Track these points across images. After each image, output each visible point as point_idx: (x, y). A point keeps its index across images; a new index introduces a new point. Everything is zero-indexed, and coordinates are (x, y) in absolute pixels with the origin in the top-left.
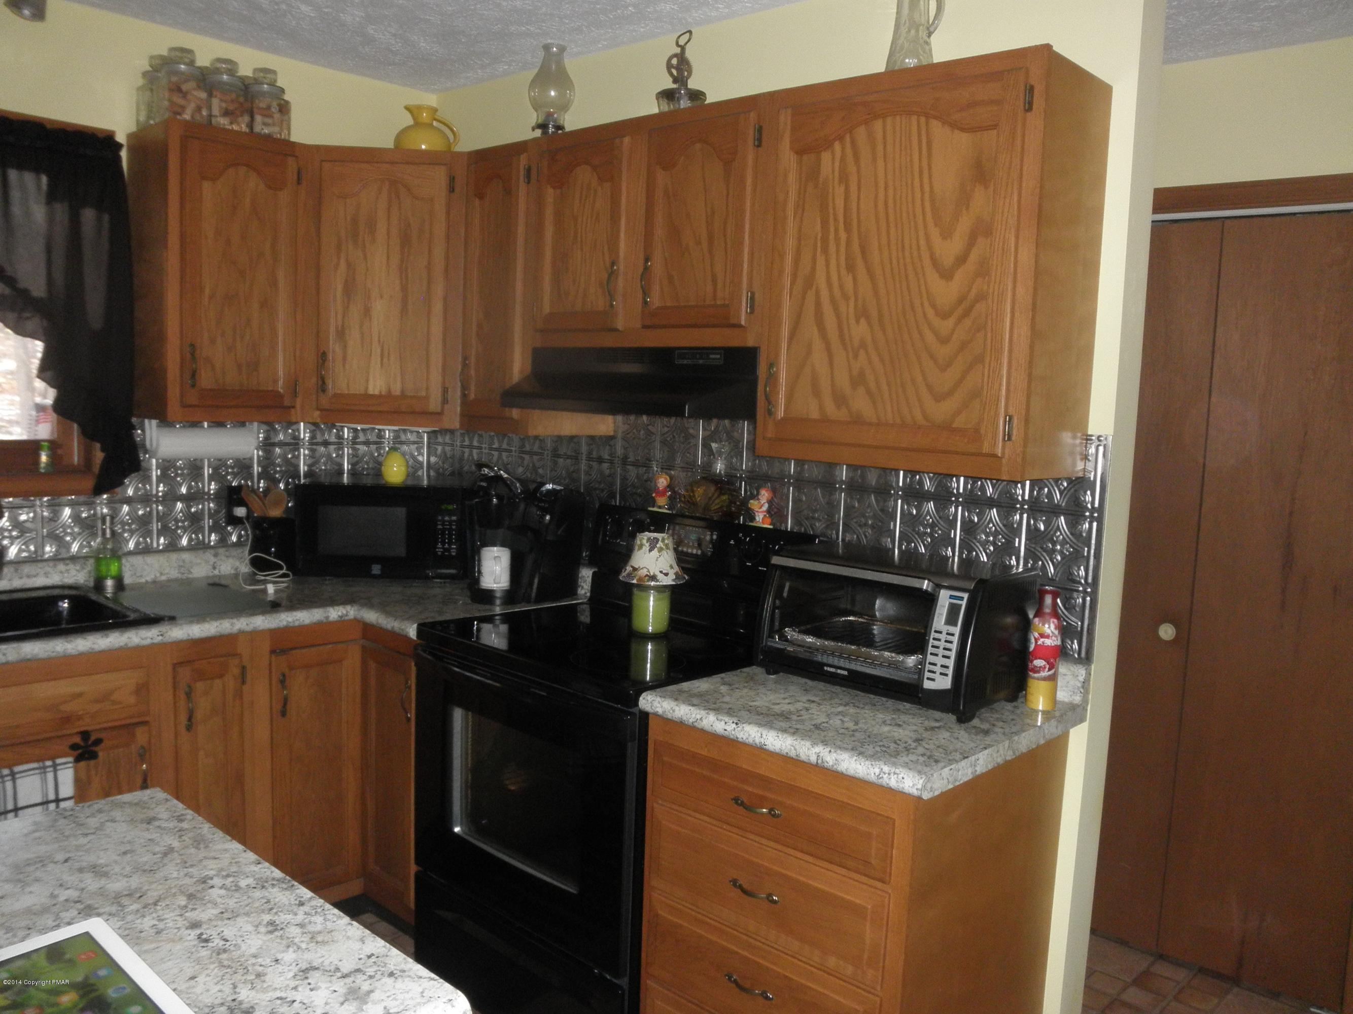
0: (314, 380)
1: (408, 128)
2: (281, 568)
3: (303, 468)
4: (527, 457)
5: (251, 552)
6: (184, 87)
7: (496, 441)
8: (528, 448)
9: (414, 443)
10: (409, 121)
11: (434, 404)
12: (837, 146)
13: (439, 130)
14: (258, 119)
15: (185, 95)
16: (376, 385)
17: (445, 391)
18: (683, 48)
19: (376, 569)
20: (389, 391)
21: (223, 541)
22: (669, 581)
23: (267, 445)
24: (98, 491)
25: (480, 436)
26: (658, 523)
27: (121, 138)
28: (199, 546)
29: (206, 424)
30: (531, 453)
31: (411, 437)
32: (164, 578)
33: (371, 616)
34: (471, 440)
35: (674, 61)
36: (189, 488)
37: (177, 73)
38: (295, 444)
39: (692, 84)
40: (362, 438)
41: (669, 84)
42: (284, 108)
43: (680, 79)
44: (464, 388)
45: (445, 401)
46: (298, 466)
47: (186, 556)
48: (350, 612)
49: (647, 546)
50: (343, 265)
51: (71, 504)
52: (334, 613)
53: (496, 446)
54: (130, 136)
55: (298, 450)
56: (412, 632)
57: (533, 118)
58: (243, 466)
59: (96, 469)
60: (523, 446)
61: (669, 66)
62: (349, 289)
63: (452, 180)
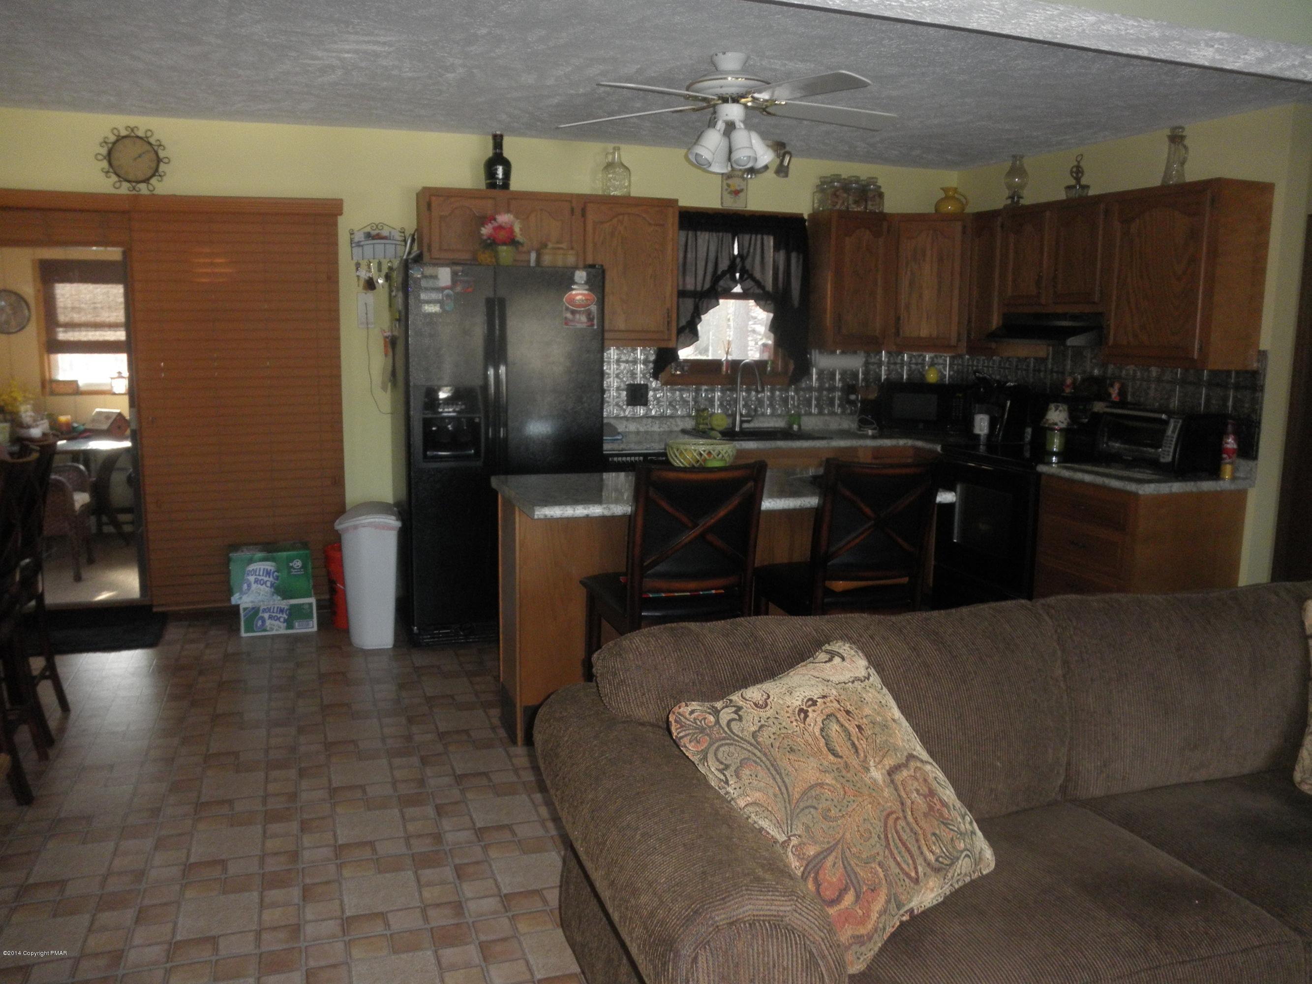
0: (893, 330)
1: (942, 199)
2: (873, 424)
3: (883, 377)
4: (1002, 370)
5: (859, 415)
6: (838, 193)
7: (986, 361)
8: (1002, 365)
9: (942, 364)
10: (943, 195)
11: (953, 342)
12: (1138, 221)
13: (957, 199)
14: (870, 203)
15: (837, 196)
16: (924, 333)
17: (959, 334)
18: (1079, 162)
19: (921, 426)
20: (931, 335)
21: (843, 412)
22: (1063, 426)
23: (867, 364)
24: (790, 385)
25: (978, 359)
26: (1064, 400)
27: (806, 217)
28: (833, 414)
29: (838, 352)
30: (1004, 368)
31: (941, 361)
32: (817, 428)
33: (919, 444)
34: (973, 362)
35: (1074, 170)
36: (830, 384)
37: (834, 187)
38: (880, 364)
39: (1084, 181)
40: (914, 361)
41: (1073, 182)
42: (881, 195)
43: (1078, 180)
44: (969, 333)
45: (959, 340)
46: (881, 375)
47: (827, 418)
48: (910, 442)
49: (1054, 408)
50: (909, 273)
51: (780, 390)
52: (902, 442)
53: (986, 364)
54: (810, 215)
55: (881, 367)
56: (939, 448)
57: (1007, 193)
58: (855, 375)
59: (790, 374)
60: (1000, 365)
61: (1072, 172)
62: (912, 284)
63: (964, 227)
